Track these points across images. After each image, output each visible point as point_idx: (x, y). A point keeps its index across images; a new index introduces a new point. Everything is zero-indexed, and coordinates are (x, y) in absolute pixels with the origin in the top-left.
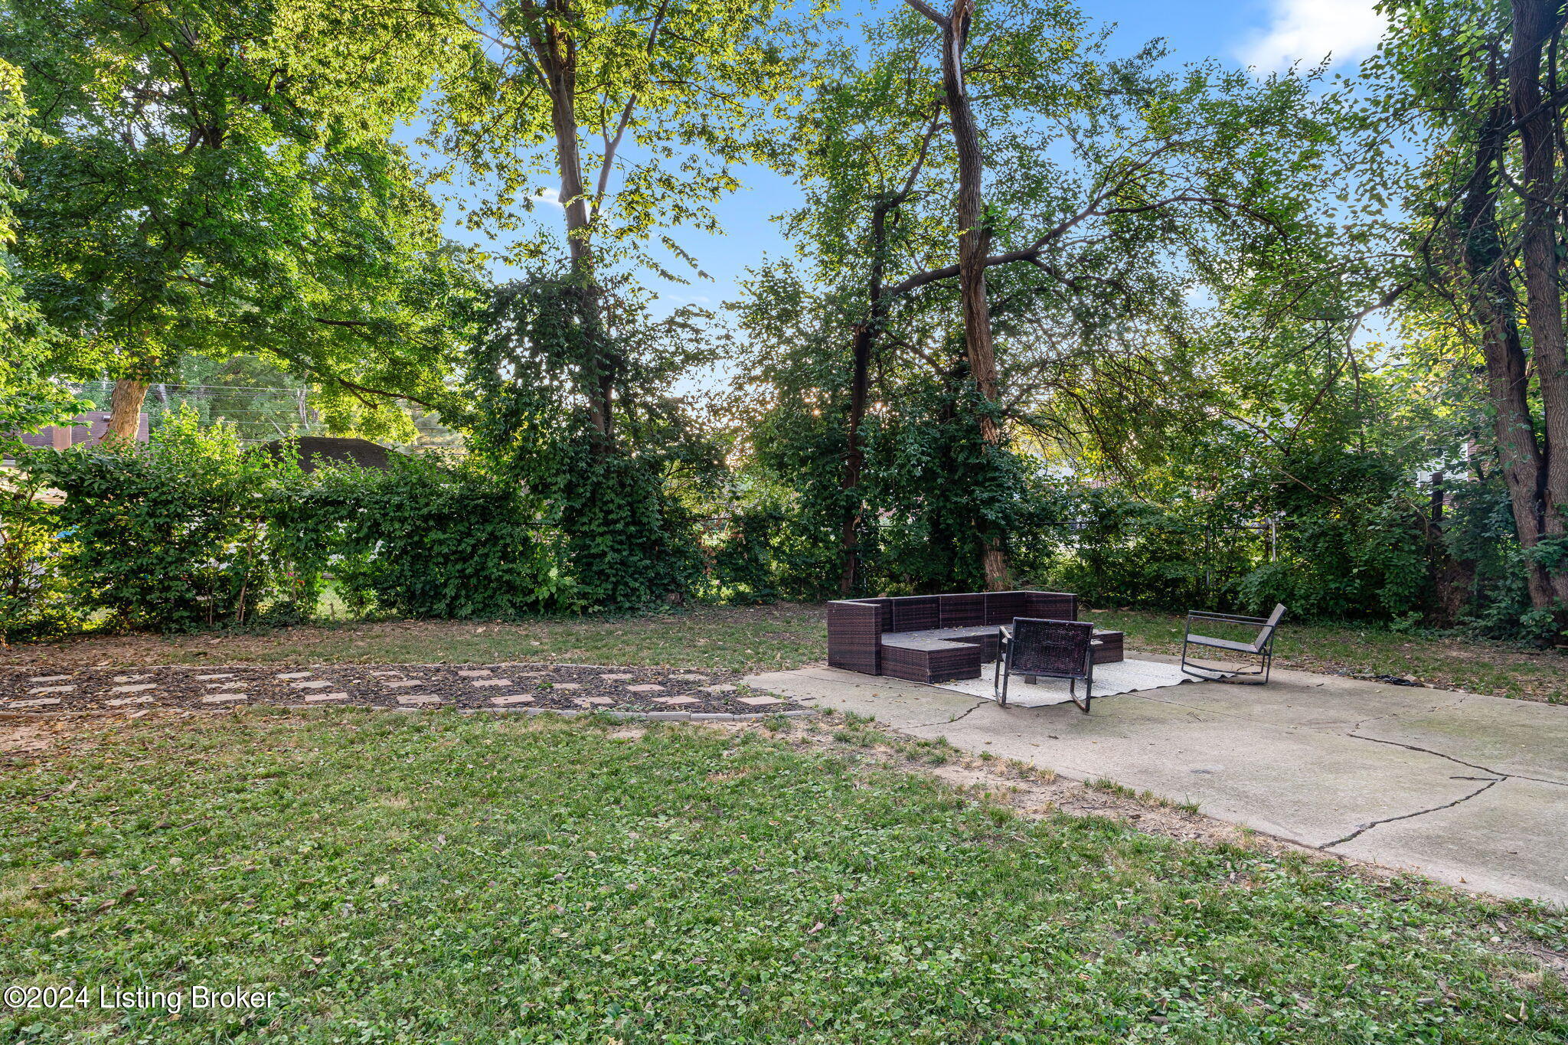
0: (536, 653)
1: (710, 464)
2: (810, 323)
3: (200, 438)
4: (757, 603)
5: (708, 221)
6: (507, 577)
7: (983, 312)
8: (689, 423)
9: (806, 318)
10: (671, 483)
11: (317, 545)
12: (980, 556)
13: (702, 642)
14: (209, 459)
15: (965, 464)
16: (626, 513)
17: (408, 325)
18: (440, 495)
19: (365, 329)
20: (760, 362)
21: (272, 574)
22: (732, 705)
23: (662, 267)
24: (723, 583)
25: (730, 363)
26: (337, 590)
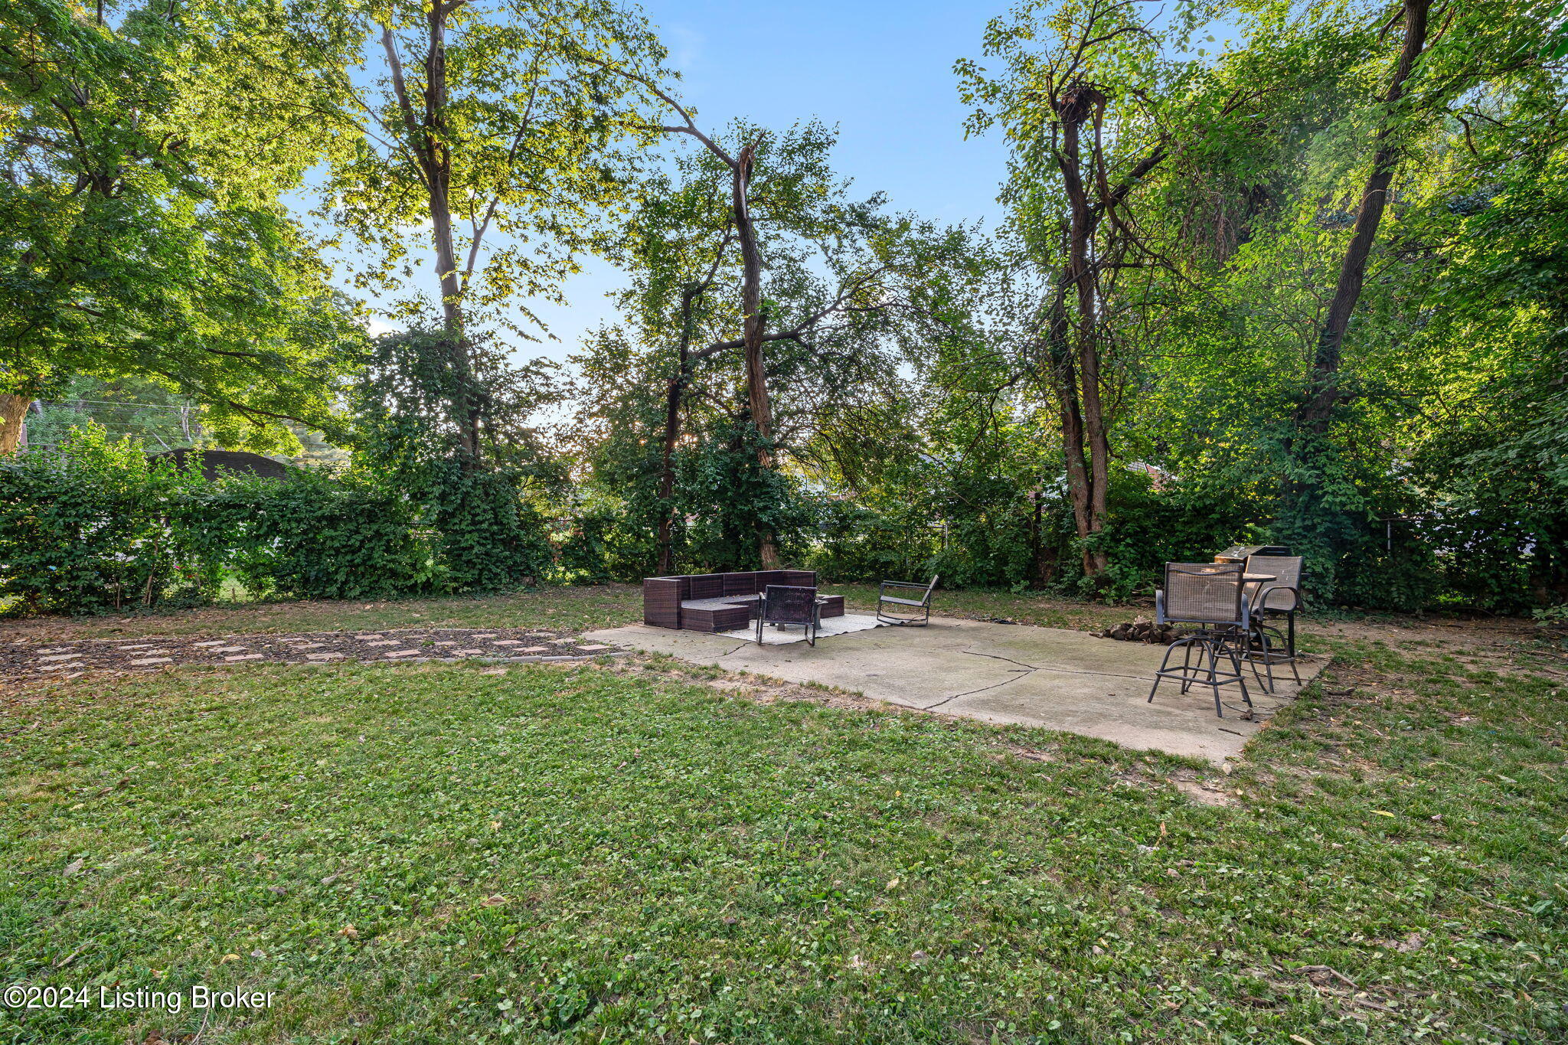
0: (418, 622)
1: (557, 479)
2: (634, 375)
3: (108, 450)
4: (593, 583)
5: (557, 296)
6: (391, 565)
7: (761, 374)
8: (540, 447)
9: (633, 371)
10: (526, 493)
11: (220, 541)
12: (758, 547)
13: (551, 611)
14: (116, 468)
15: (747, 482)
16: (490, 515)
17: (296, 359)
18: (332, 501)
19: (254, 360)
20: (598, 402)
21: (176, 564)
22: (574, 651)
23: (520, 328)
24: (567, 569)
25: (573, 402)
26: (238, 578)
